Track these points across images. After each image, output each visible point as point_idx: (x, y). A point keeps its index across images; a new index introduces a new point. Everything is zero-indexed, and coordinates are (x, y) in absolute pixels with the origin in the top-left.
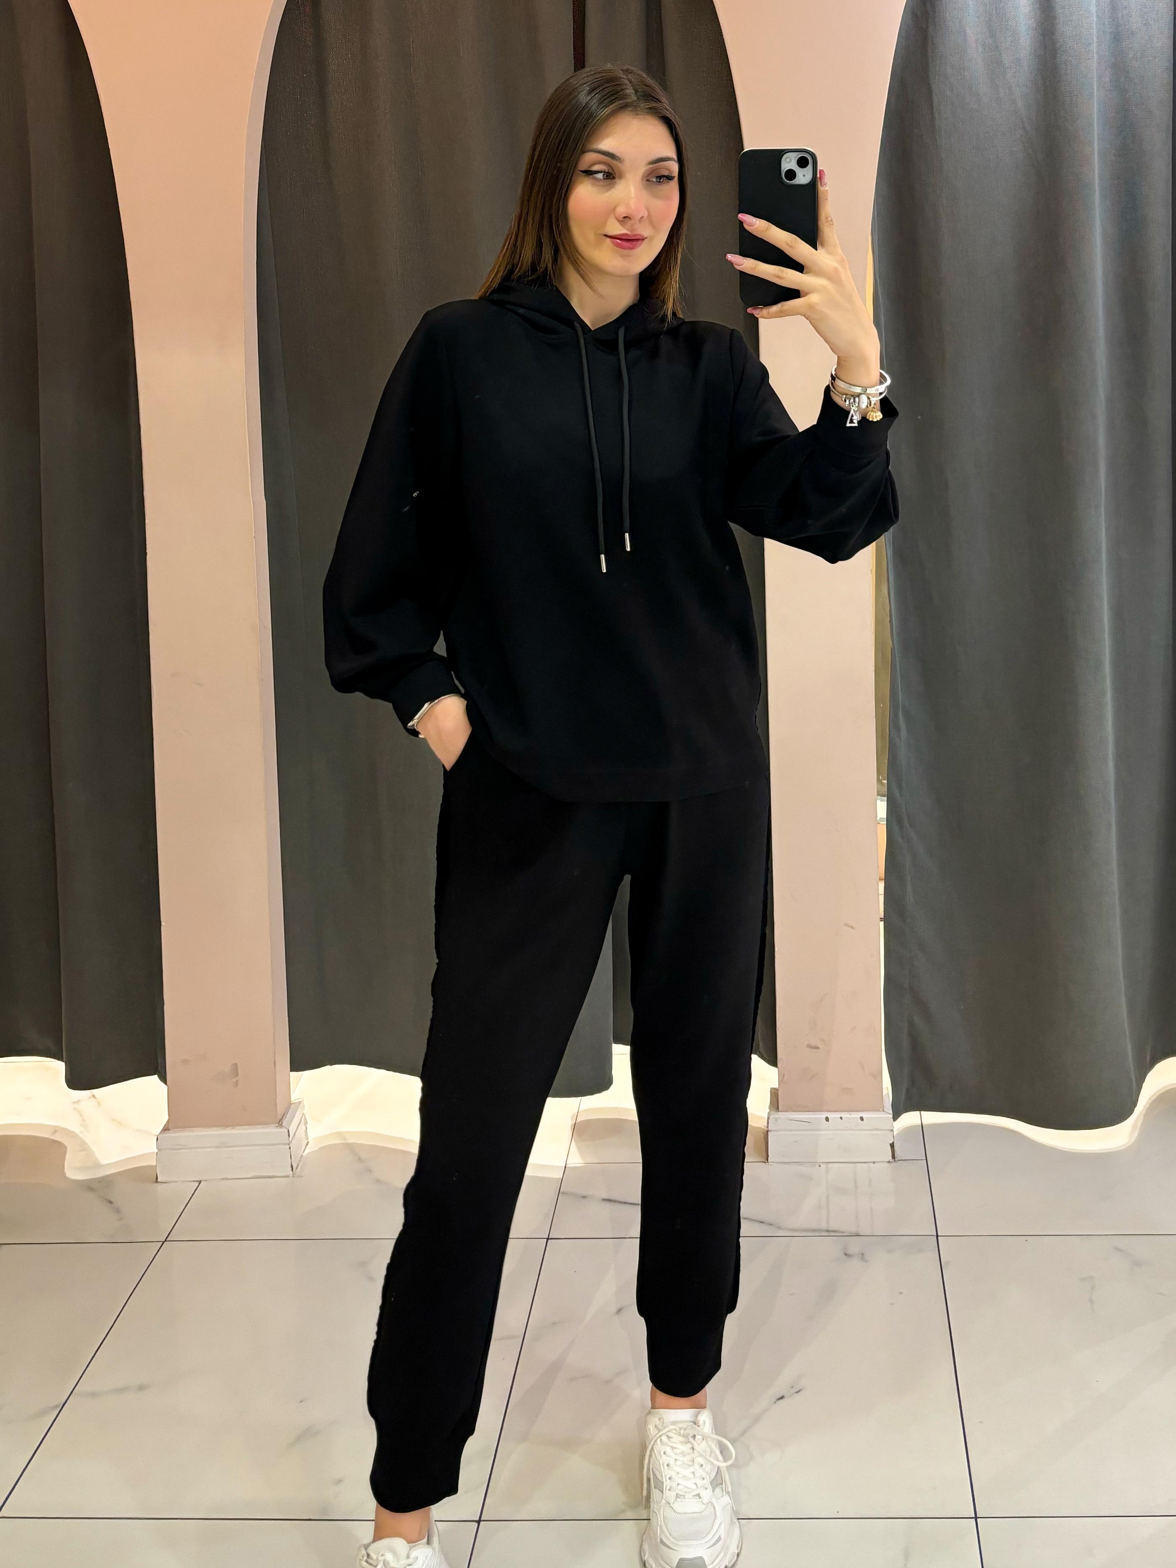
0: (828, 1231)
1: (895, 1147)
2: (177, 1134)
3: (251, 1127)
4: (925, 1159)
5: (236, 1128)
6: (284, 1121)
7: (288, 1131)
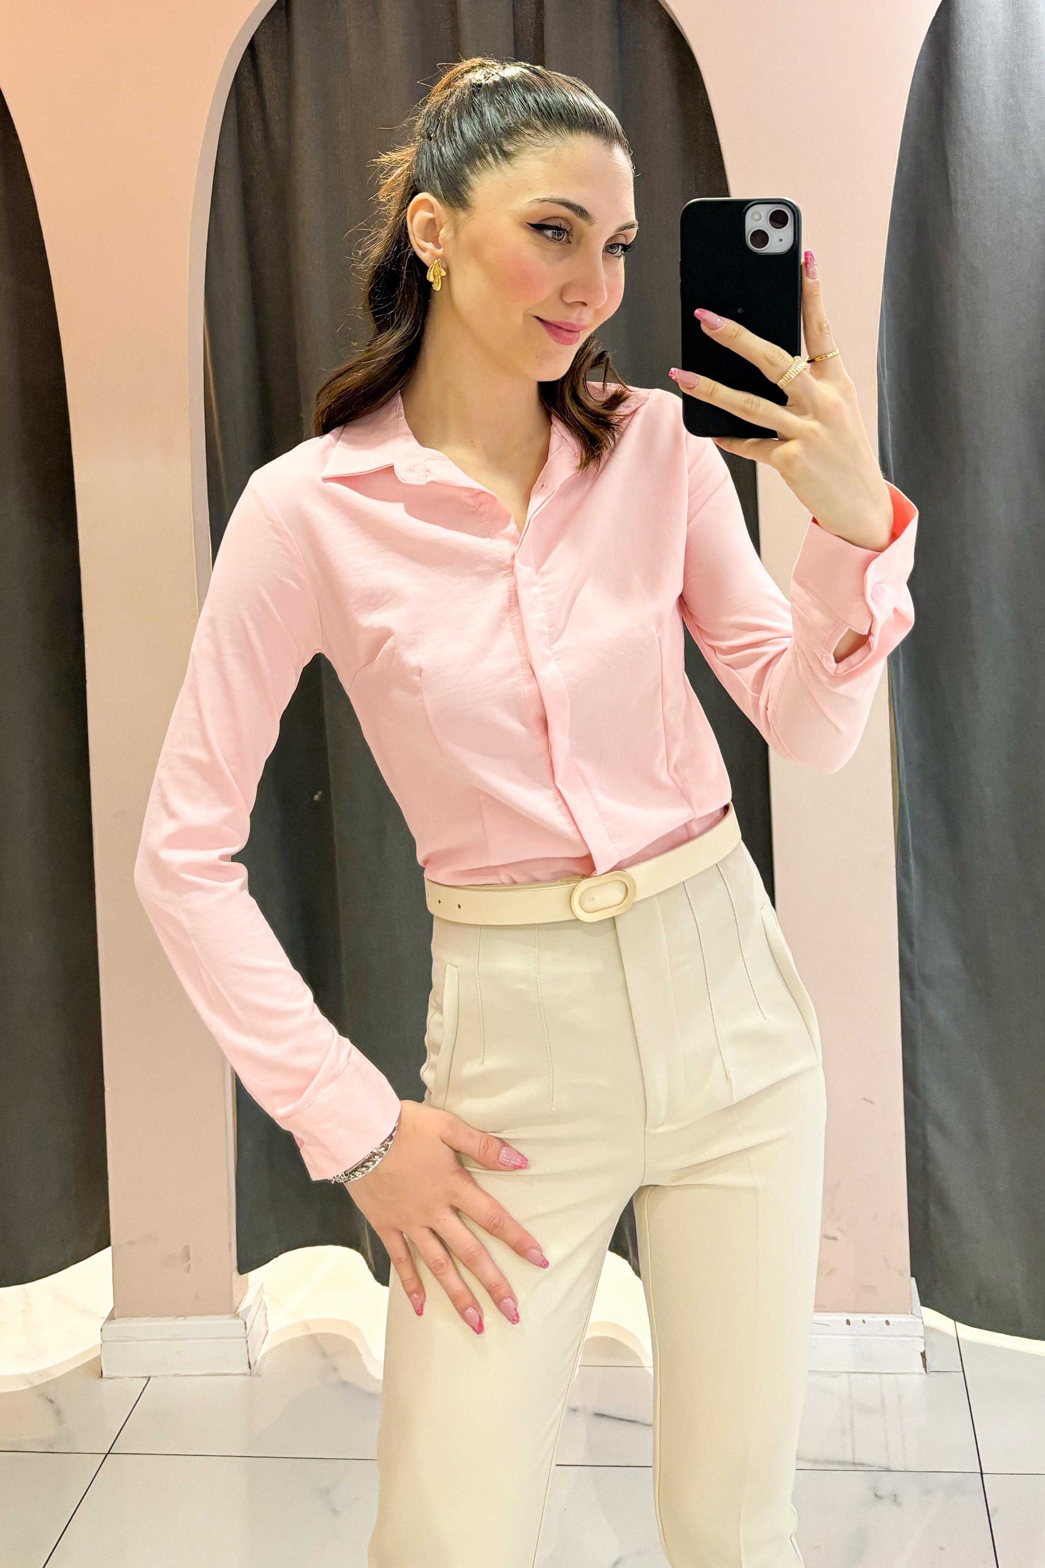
0: (854, 1464)
1: (927, 1356)
2: (124, 1325)
3: (204, 1317)
4: (962, 1370)
5: (188, 1318)
6: (240, 1310)
7: (245, 1322)
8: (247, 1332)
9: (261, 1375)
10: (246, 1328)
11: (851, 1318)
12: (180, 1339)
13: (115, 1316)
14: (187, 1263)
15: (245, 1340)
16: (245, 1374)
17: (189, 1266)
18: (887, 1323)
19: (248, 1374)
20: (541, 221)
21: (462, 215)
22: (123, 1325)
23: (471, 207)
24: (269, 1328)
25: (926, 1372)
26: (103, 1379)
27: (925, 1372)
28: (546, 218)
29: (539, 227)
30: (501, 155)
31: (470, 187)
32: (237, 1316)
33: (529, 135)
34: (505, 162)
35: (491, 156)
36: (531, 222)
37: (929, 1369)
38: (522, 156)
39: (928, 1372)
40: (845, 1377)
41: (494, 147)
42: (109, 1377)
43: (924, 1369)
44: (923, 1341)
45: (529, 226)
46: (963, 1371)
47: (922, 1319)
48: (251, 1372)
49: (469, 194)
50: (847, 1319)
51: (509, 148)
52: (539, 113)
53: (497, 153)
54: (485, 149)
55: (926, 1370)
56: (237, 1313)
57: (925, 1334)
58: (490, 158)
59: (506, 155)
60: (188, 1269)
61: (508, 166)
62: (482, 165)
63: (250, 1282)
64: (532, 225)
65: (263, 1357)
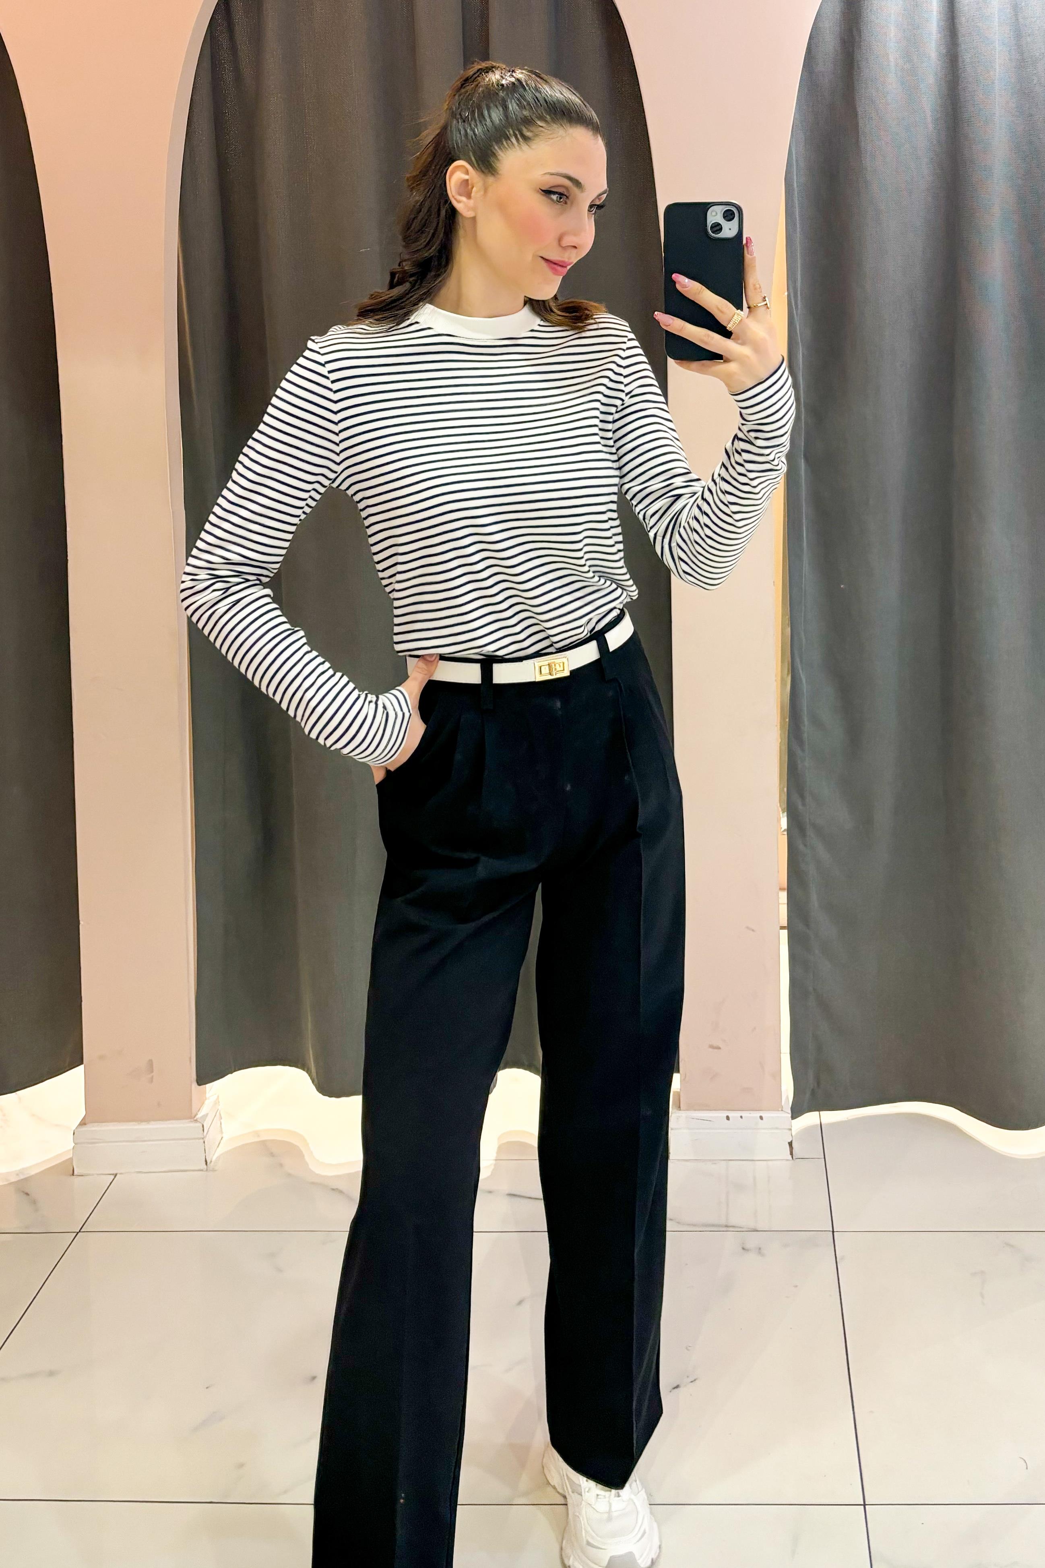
0: (727, 1226)
1: (794, 1145)
2: (93, 1129)
3: (167, 1121)
4: (822, 1157)
5: (151, 1123)
6: (199, 1116)
7: (203, 1126)
8: (205, 1135)
9: (215, 1171)
10: (203, 1130)
11: (731, 1114)
12: (143, 1141)
13: (87, 1123)
14: (152, 1074)
15: (202, 1141)
16: (202, 1170)
17: (152, 1077)
18: (761, 1118)
19: (205, 1170)
20: (550, 188)
21: (491, 179)
23: (498, 173)
24: (224, 1134)
25: (792, 1159)
26: (74, 1177)
28: (552, 186)
29: (548, 192)
30: (522, 138)
31: (498, 160)
32: (196, 1121)
33: (543, 126)
34: (526, 145)
35: (514, 139)
36: (543, 189)
37: (794, 1156)
38: (537, 140)
39: (794, 1158)
40: (724, 1162)
41: (517, 133)
42: (80, 1174)
43: (790, 1156)
44: (790, 1132)
45: (541, 191)
46: (826, 1158)
48: (207, 1168)
49: (497, 165)
50: (727, 1115)
51: (528, 134)
52: (548, 110)
53: (519, 136)
54: (510, 134)
55: (792, 1157)
58: (513, 140)
59: (526, 139)
60: (151, 1080)
61: (527, 147)
62: (508, 146)
63: (208, 1093)
64: (543, 191)
65: (219, 1158)
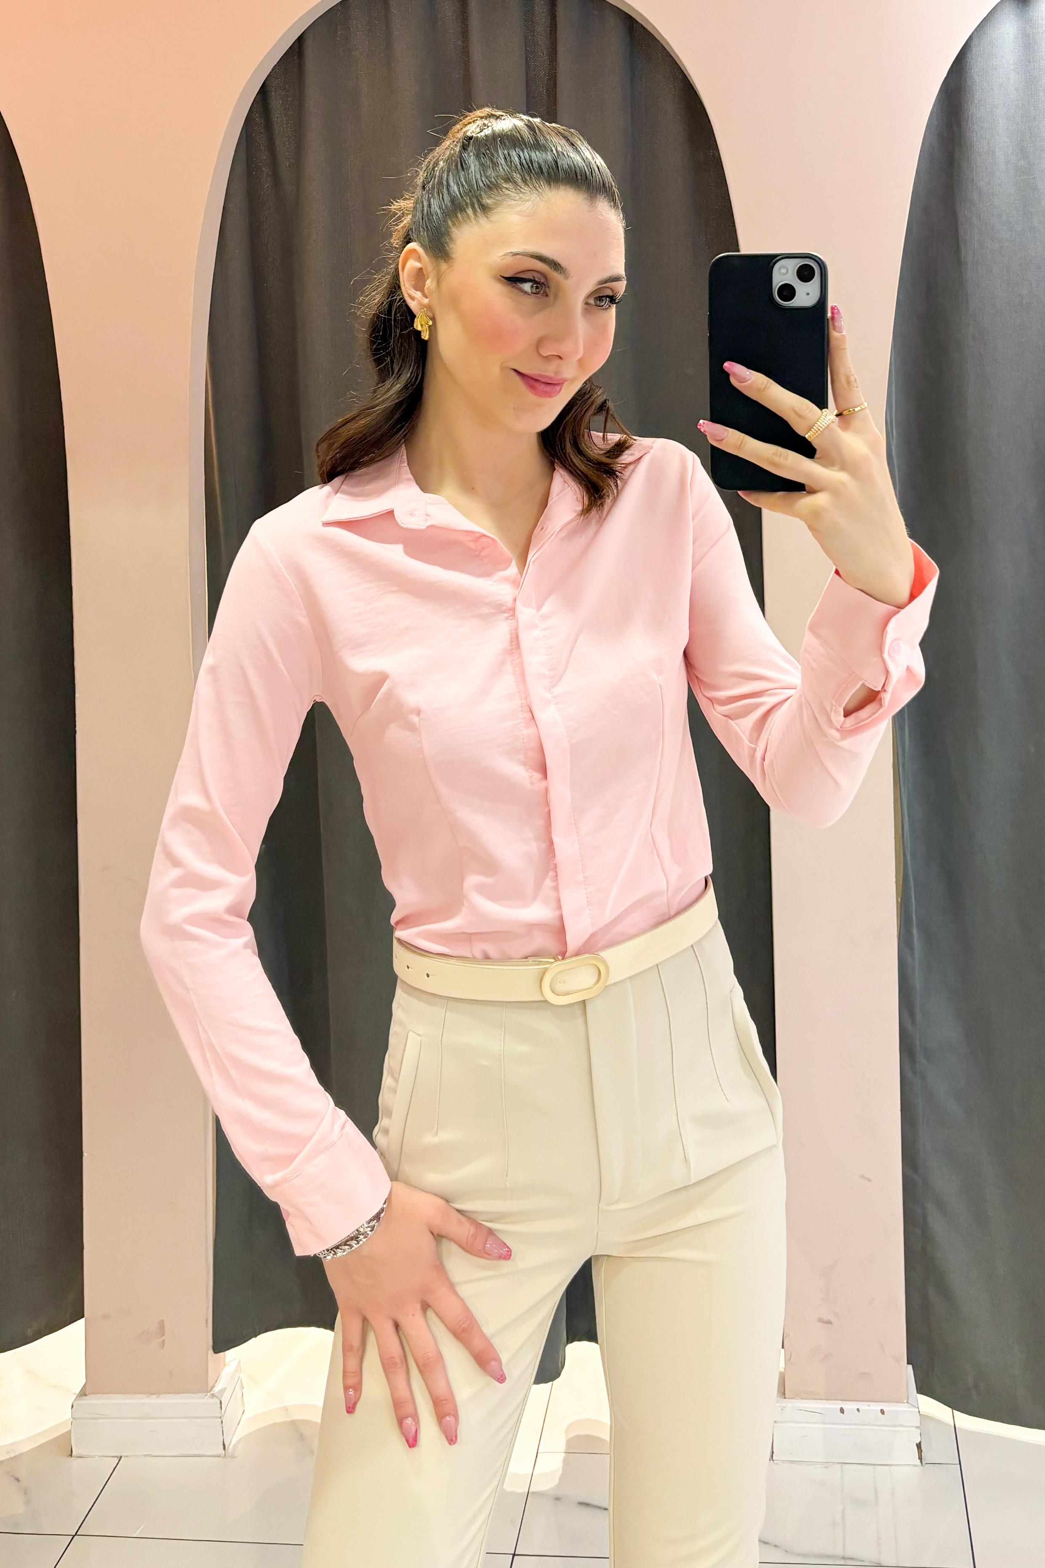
0: (847, 1558)
1: (922, 1448)
2: (96, 1401)
3: (178, 1396)
4: (958, 1463)
5: (161, 1396)
6: (216, 1389)
7: (221, 1402)
8: (223, 1413)
9: (237, 1457)
10: (221, 1408)
11: (846, 1406)
12: (152, 1418)
13: (87, 1393)
14: (161, 1339)
15: (220, 1420)
16: (219, 1456)
17: (164, 1341)
18: (882, 1412)
19: (223, 1455)
20: (517, 274)
22: (94, 1401)
23: (453, 258)
24: (246, 1409)
25: (922, 1464)
26: (72, 1458)
27: (920, 1464)
28: (522, 271)
29: (515, 281)
30: (480, 209)
31: (453, 239)
32: (213, 1396)
33: (507, 189)
34: (483, 216)
35: (470, 210)
36: (505, 275)
37: (924, 1460)
38: (499, 209)
39: (923, 1464)
40: (838, 1467)
41: (475, 201)
42: (79, 1455)
43: (920, 1461)
44: (919, 1431)
45: (504, 279)
46: (960, 1464)
47: (918, 1408)
48: (225, 1453)
49: (452, 246)
50: (841, 1406)
51: (488, 202)
52: (521, 169)
53: (476, 206)
54: (465, 203)
55: (921, 1462)
56: (212, 1392)
57: (920, 1424)
59: (485, 209)
60: (162, 1345)
61: (485, 219)
62: (464, 220)
63: (227, 1360)
64: (508, 278)
65: (239, 1441)
